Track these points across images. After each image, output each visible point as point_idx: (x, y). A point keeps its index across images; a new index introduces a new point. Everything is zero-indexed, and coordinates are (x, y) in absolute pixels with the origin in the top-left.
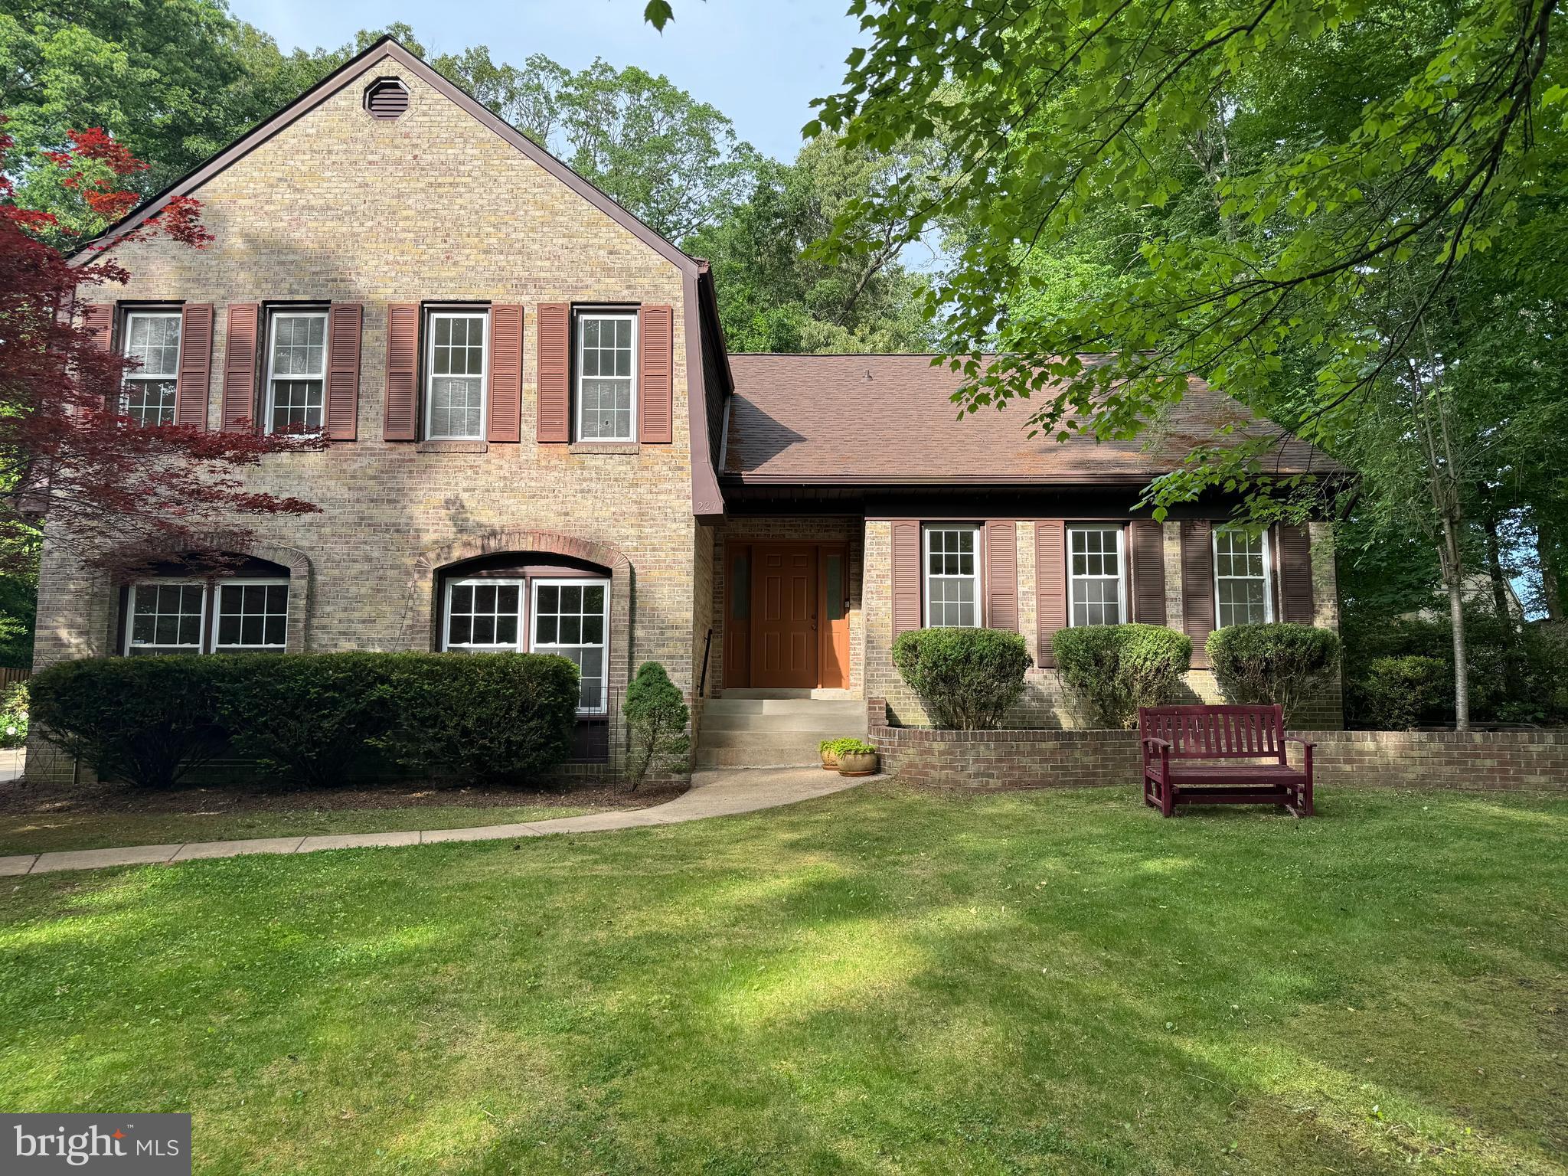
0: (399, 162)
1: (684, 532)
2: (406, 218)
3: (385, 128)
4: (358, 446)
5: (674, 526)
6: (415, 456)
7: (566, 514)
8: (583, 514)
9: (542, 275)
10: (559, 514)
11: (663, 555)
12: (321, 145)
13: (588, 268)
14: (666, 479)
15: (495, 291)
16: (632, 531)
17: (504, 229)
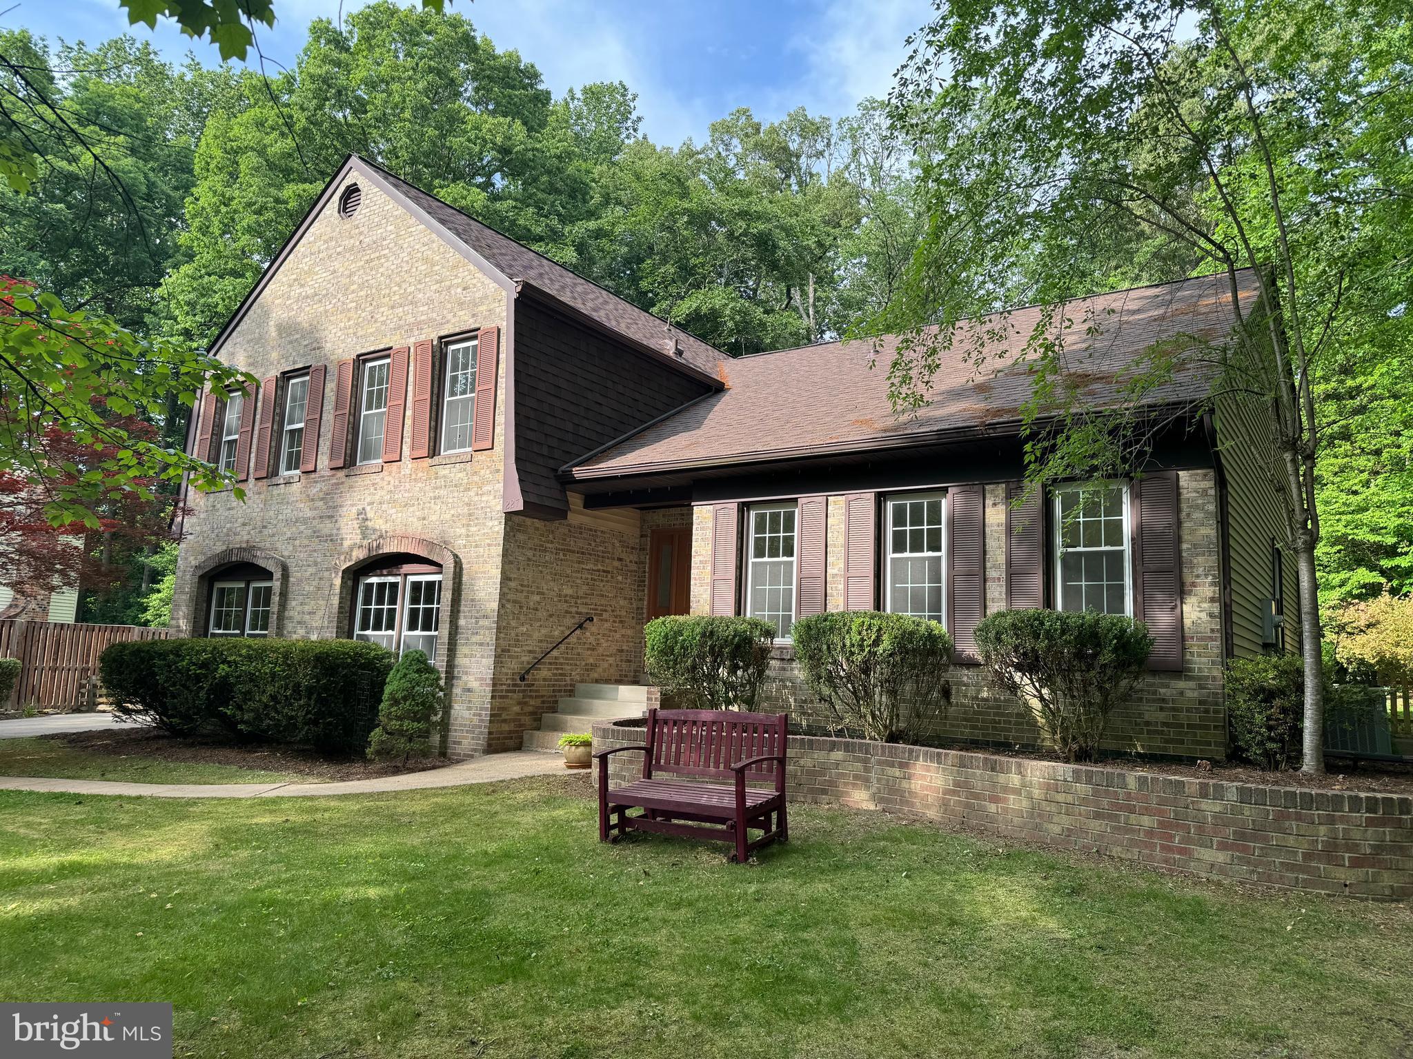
0: (352, 249)
1: (496, 529)
2: (353, 292)
3: (347, 225)
4: (317, 475)
5: (490, 524)
6: (344, 479)
7: (424, 519)
8: (434, 518)
9: (423, 318)
10: (419, 519)
11: (481, 550)
12: (315, 249)
13: (449, 306)
14: (489, 482)
15: (395, 338)
16: (463, 531)
17: (404, 286)
